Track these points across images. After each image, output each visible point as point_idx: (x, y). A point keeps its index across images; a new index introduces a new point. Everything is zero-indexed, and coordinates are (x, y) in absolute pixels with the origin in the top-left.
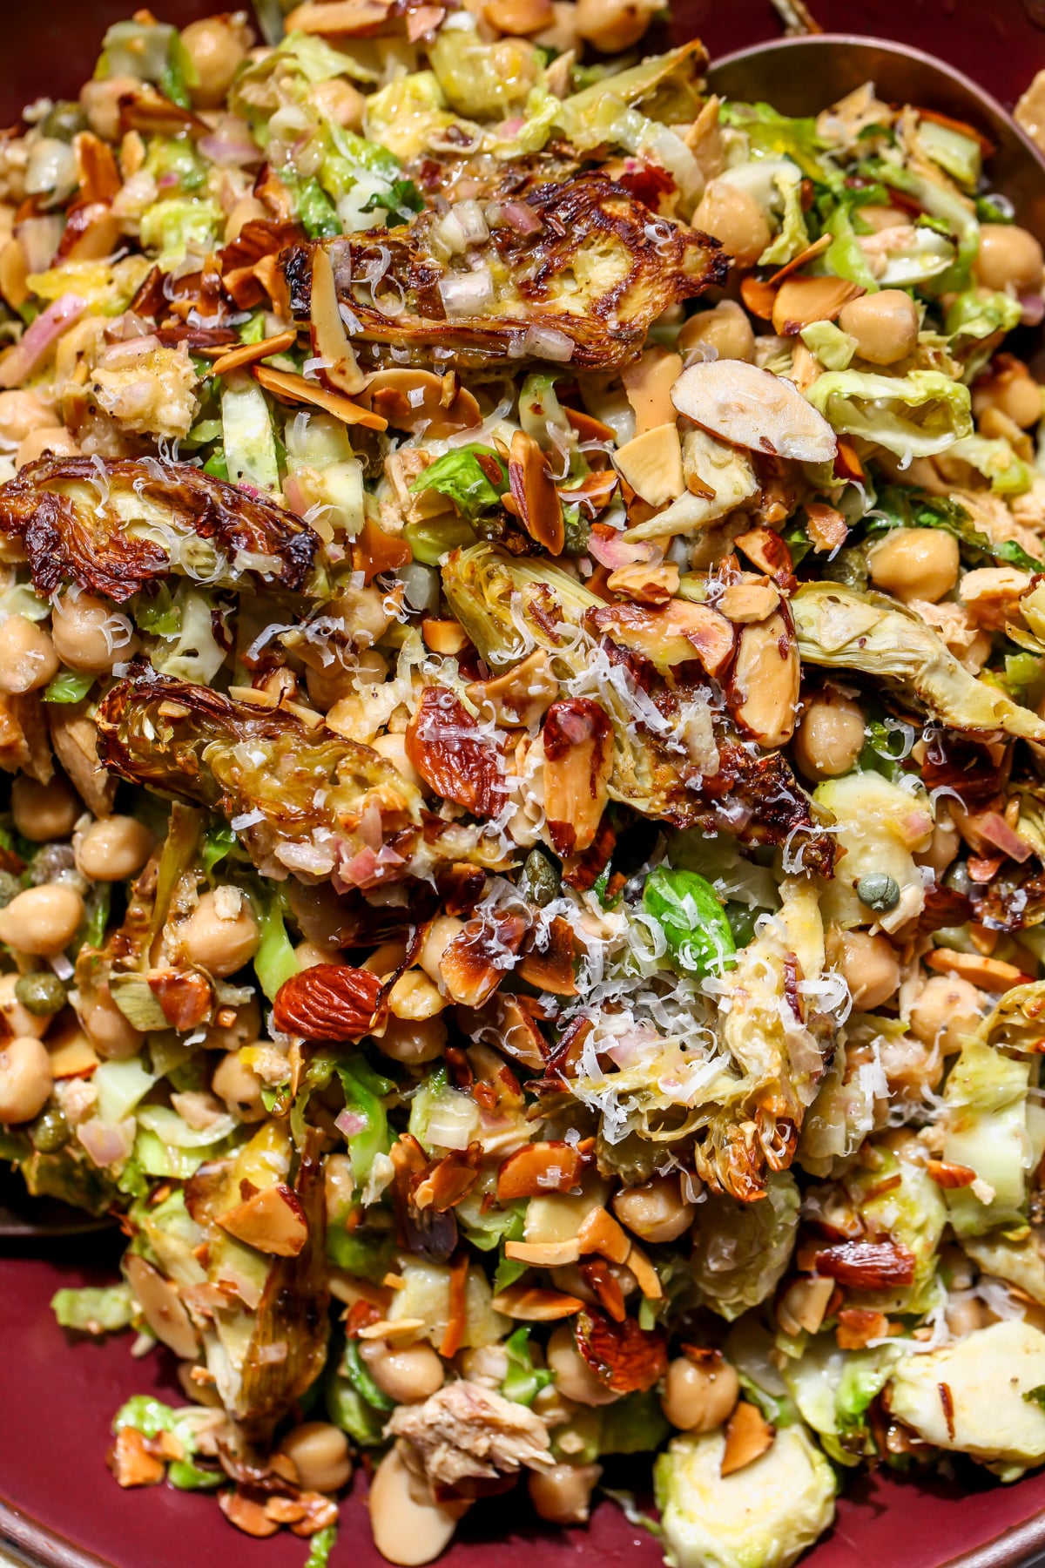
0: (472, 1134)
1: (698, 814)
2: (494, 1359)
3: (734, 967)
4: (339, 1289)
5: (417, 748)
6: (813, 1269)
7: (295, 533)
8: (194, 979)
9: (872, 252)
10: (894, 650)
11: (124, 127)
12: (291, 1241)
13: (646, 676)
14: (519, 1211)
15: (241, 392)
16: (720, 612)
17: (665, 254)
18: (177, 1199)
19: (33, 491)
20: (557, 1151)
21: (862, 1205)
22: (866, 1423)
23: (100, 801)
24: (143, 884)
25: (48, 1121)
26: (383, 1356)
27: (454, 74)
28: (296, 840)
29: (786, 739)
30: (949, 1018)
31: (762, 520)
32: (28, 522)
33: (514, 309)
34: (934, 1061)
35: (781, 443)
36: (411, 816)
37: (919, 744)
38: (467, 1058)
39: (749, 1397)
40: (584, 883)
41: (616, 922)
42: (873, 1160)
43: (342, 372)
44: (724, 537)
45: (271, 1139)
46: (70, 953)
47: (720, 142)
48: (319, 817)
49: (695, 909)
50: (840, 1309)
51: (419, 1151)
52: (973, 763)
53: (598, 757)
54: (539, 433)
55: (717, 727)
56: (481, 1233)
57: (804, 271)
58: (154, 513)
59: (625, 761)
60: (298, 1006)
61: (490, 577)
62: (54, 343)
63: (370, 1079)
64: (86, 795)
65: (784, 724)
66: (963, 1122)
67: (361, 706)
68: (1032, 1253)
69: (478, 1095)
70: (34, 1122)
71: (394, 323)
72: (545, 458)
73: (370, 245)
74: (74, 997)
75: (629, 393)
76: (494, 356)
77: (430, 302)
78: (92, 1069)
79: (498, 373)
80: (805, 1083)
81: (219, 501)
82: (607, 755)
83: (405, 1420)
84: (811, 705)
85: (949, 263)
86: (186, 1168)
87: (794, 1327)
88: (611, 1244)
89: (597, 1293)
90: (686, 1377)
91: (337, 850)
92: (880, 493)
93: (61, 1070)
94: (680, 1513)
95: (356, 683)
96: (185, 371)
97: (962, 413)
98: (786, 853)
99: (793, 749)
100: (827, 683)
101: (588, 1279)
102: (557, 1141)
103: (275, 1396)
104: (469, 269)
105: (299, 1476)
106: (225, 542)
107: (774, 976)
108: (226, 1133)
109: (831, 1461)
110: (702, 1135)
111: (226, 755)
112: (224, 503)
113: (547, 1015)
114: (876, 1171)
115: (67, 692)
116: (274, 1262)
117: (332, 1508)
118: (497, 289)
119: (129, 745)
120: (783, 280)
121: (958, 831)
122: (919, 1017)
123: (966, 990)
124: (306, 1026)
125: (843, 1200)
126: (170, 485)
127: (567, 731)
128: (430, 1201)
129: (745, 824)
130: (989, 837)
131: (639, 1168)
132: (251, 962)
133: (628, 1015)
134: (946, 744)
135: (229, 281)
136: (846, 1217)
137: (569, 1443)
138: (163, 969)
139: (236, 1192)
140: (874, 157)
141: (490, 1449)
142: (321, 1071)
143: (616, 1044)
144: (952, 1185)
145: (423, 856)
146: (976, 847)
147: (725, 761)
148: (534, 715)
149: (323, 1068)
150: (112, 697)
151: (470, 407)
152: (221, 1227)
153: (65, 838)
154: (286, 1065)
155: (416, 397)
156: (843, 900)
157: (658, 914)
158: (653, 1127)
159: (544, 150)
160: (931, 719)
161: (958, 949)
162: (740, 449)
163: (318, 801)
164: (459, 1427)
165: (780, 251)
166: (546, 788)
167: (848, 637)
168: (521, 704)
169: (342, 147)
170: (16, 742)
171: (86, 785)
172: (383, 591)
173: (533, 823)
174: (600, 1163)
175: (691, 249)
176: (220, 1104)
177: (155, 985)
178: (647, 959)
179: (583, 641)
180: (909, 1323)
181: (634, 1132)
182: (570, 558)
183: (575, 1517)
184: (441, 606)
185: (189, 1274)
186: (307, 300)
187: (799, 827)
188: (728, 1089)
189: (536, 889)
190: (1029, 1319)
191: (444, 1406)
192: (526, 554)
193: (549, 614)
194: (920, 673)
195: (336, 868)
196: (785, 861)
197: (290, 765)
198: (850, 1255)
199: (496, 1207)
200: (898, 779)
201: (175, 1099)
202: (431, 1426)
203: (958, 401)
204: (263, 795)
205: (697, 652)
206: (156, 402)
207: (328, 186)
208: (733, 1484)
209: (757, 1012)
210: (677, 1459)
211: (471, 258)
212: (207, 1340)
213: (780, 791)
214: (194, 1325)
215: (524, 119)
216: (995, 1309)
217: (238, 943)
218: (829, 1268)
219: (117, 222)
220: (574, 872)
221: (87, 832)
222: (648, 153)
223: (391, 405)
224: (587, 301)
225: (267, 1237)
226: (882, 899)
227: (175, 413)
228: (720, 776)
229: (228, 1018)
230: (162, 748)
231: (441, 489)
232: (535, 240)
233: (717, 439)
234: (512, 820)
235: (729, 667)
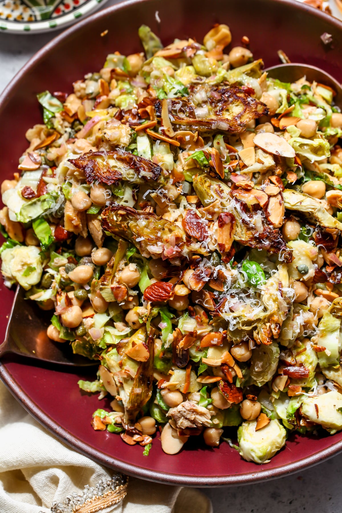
0: (195, 328)
1: (257, 244)
2: (196, 396)
3: (265, 284)
4: (156, 376)
5: (184, 223)
6: (282, 373)
7: (156, 167)
8: (123, 287)
9: (305, 113)
10: (309, 205)
11: (112, 78)
12: (145, 357)
13: (245, 208)
14: (206, 351)
15: (143, 136)
16: (264, 192)
17: (253, 106)
18: (115, 350)
19: (87, 159)
20: (217, 334)
21: (296, 356)
22: (295, 416)
23: (99, 242)
24: (110, 263)
25: (81, 328)
26: (167, 393)
27: (199, 65)
28: (153, 245)
29: (280, 226)
30: (320, 306)
31: (275, 174)
32: (86, 166)
33: (214, 117)
34: (316, 318)
35: (281, 152)
36: (183, 239)
37: (314, 232)
38: (194, 309)
39: (263, 411)
40: (226, 262)
41: (235, 272)
42: (299, 344)
43: (169, 131)
44: (266, 176)
45: (140, 332)
46: (89, 284)
47: (266, 85)
48: (159, 239)
49: (256, 268)
50: (289, 385)
51: (180, 333)
52: (328, 238)
53: (232, 228)
54: (219, 149)
55: (263, 222)
56: (195, 357)
57: (287, 115)
58: (119, 164)
59: (239, 230)
60: (150, 293)
61: (205, 181)
62: (92, 128)
63: (168, 314)
64: (95, 240)
65: (280, 222)
66: (323, 335)
67: (170, 214)
68: (340, 373)
69: (196, 319)
70: (77, 328)
71: (183, 119)
72: (220, 155)
73: (177, 101)
74: (90, 295)
75: (242, 141)
76: (208, 128)
77: (192, 114)
78: (93, 315)
79: (209, 134)
80: (283, 314)
81: (136, 160)
82: (234, 228)
83: (172, 411)
84: (287, 221)
85: (324, 117)
86: (116, 341)
87: (276, 389)
88: (230, 361)
89: (225, 375)
90: (247, 404)
91: (164, 248)
92: (306, 172)
93: (85, 315)
94: (244, 440)
95: (169, 209)
96: (128, 130)
97: (328, 149)
98: (280, 255)
99: (282, 229)
100: (291, 215)
101: (223, 371)
102: (217, 331)
103: (138, 403)
104: (202, 107)
105: (142, 429)
106: (137, 170)
107: (276, 286)
108: (128, 332)
109: (285, 427)
110: (255, 328)
111: (135, 224)
112: (138, 161)
113: (216, 297)
114: (300, 347)
115: (93, 211)
116: (139, 363)
117: (150, 439)
118: (209, 112)
119: (110, 222)
120: (282, 117)
121: (324, 258)
122: (312, 306)
123: (325, 300)
124: (152, 298)
125: (291, 355)
126: (123, 156)
127: (224, 220)
128: (183, 346)
129: (269, 247)
130: (332, 259)
131: (238, 339)
132: (138, 283)
133: (237, 298)
134: (321, 233)
135: (140, 111)
136: (292, 359)
137: (215, 421)
138: (115, 285)
139: (131, 345)
140: (305, 94)
141: (195, 419)
142: (155, 311)
143: (233, 305)
144: (319, 351)
145: (186, 250)
146: (328, 263)
147: (265, 230)
148: (216, 217)
149: (156, 310)
150: (106, 211)
151: (201, 142)
152: (126, 354)
153: (89, 255)
154: (146, 310)
155: (188, 138)
156: (294, 272)
157: (246, 271)
158: (243, 326)
159: (222, 82)
160: (318, 224)
161: (323, 289)
162: (270, 154)
163: (159, 235)
164: (187, 412)
165: (281, 110)
166: (218, 234)
167: (297, 202)
168: (212, 214)
169: (169, 80)
170: (79, 224)
171: (96, 238)
172: (177, 187)
173: (214, 244)
174: (228, 337)
175: (259, 106)
176: (126, 324)
177: (112, 289)
178: (242, 283)
179: (229, 199)
180: (307, 389)
181: (237, 328)
182: (226, 181)
183: (216, 443)
184: (193, 191)
185: (116, 369)
186: (160, 113)
187: (283, 248)
188: (262, 315)
189: (215, 262)
190: (338, 391)
191: (183, 407)
192: (215, 177)
193: (220, 192)
194: (315, 211)
195: (163, 252)
196: (279, 258)
197: (152, 226)
198: (292, 369)
199: (200, 350)
200: (308, 242)
201: (115, 323)
202: (179, 412)
203: (326, 146)
204: (145, 233)
205: (259, 202)
206: (120, 137)
207: (165, 90)
208: (259, 433)
209: (271, 295)
210: (244, 427)
211: (203, 105)
212: (120, 389)
213: (279, 239)
214: (116, 385)
215: (216, 75)
216: (329, 388)
217: (135, 277)
218: (286, 373)
219: (109, 100)
220: (224, 258)
221: (95, 252)
222: (248, 84)
223: (181, 140)
224: (232, 116)
225: (138, 357)
226: (304, 270)
227: (125, 140)
228: (263, 234)
229: (131, 299)
230: (118, 223)
231: (194, 158)
232: (219, 101)
233: (265, 151)
234: (209, 243)
235: (267, 205)
